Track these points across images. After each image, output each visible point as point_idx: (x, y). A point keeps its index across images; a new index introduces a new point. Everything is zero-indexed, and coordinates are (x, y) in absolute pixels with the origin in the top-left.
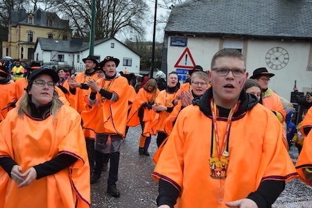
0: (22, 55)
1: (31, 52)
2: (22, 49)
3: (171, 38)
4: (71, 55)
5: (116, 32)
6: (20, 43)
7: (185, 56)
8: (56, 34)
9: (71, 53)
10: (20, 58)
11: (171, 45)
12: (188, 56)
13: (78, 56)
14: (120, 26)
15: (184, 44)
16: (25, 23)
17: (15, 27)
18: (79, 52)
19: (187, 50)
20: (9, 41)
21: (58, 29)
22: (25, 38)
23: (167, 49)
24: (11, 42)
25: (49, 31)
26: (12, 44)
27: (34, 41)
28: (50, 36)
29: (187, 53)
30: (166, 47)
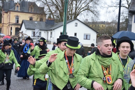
0: (11, 33)
1: (18, 30)
2: (11, 28)
4: (46, 32)
5: (78, 15)
6: (10, 24)
8: (35, 18)
9: (46, 30)
10: (10, 35)
13: (51, 33)
14: (81, 11)
16: (13, 10)
17: (7, 13)
18: (51, 30)
20: (2, 23)
21: (36, 14)
22: (14, 21)
23: (131, 25)
24: (3, 24)
25: (30, 15)
26: (4, 25)
27: (20, 22)
28: (31, 19)
30: (130, 24)
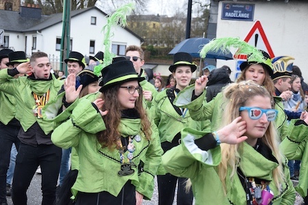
3: (224, 5)
4: (21, 36)
7: (253, 37)
9: (22, 32)
11: (224, 17)
12: (260, 37)
13: (34, 39)
15: (247, 16)
18: (34, 32)
19: (258, 25)
23: (216, 24)
29: (257, 32)
30: (213, 22)
